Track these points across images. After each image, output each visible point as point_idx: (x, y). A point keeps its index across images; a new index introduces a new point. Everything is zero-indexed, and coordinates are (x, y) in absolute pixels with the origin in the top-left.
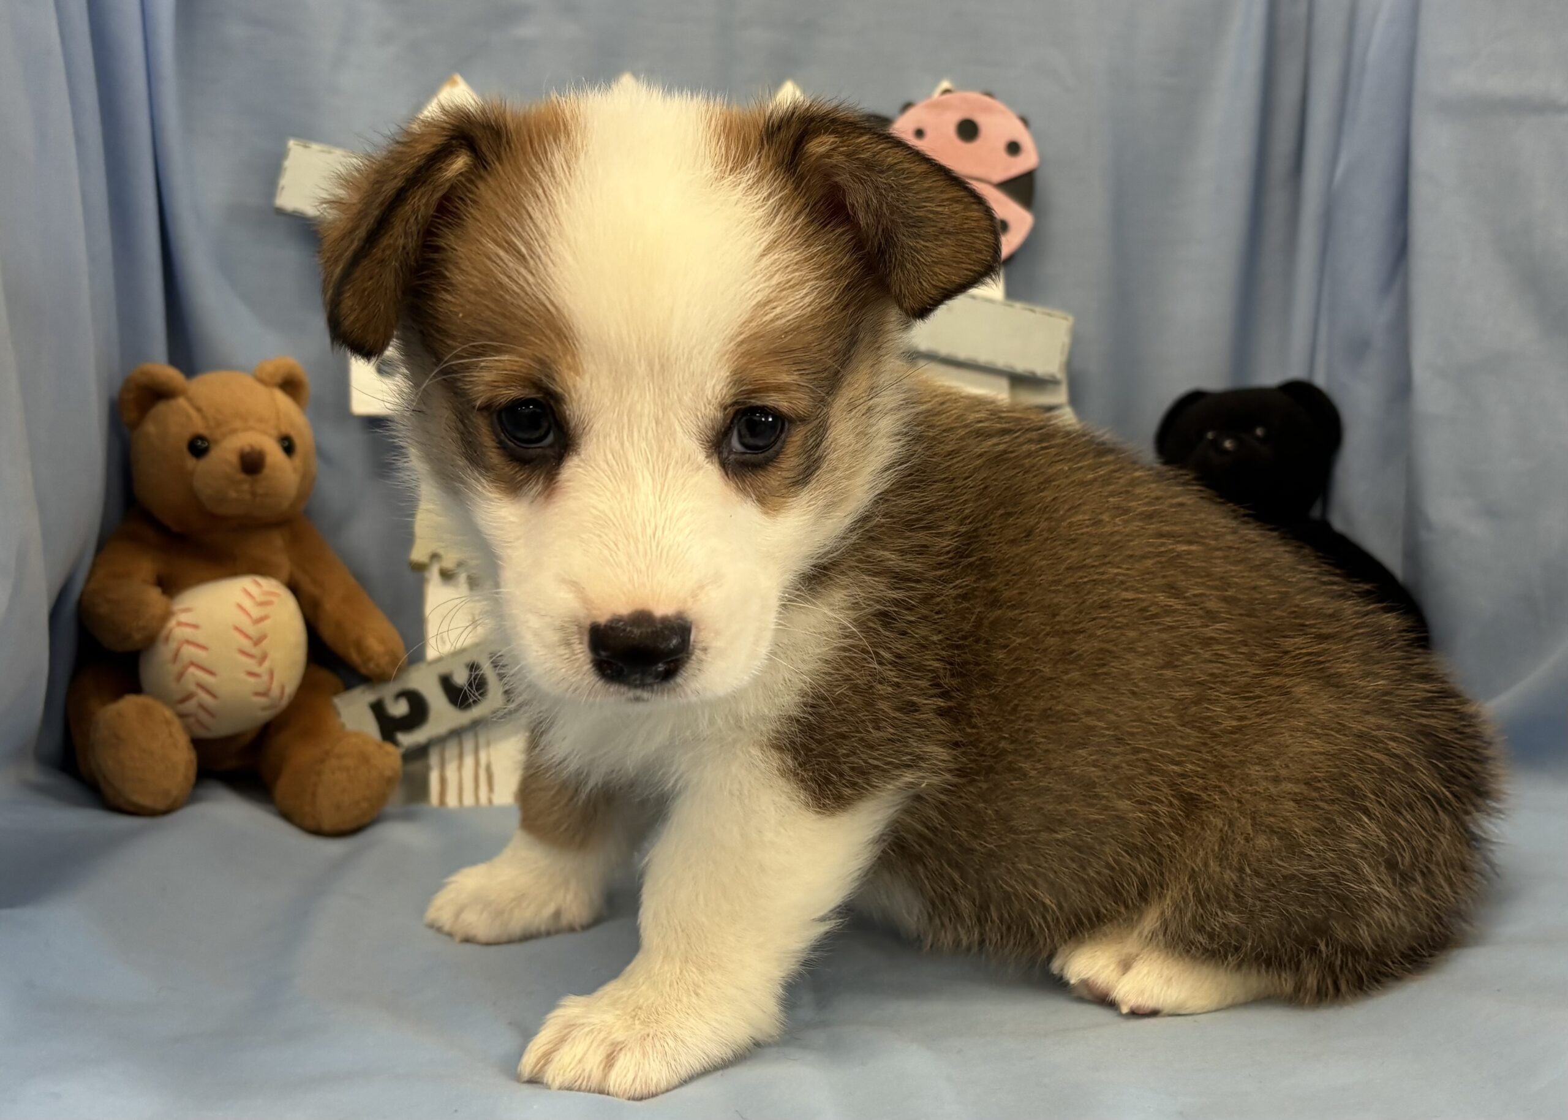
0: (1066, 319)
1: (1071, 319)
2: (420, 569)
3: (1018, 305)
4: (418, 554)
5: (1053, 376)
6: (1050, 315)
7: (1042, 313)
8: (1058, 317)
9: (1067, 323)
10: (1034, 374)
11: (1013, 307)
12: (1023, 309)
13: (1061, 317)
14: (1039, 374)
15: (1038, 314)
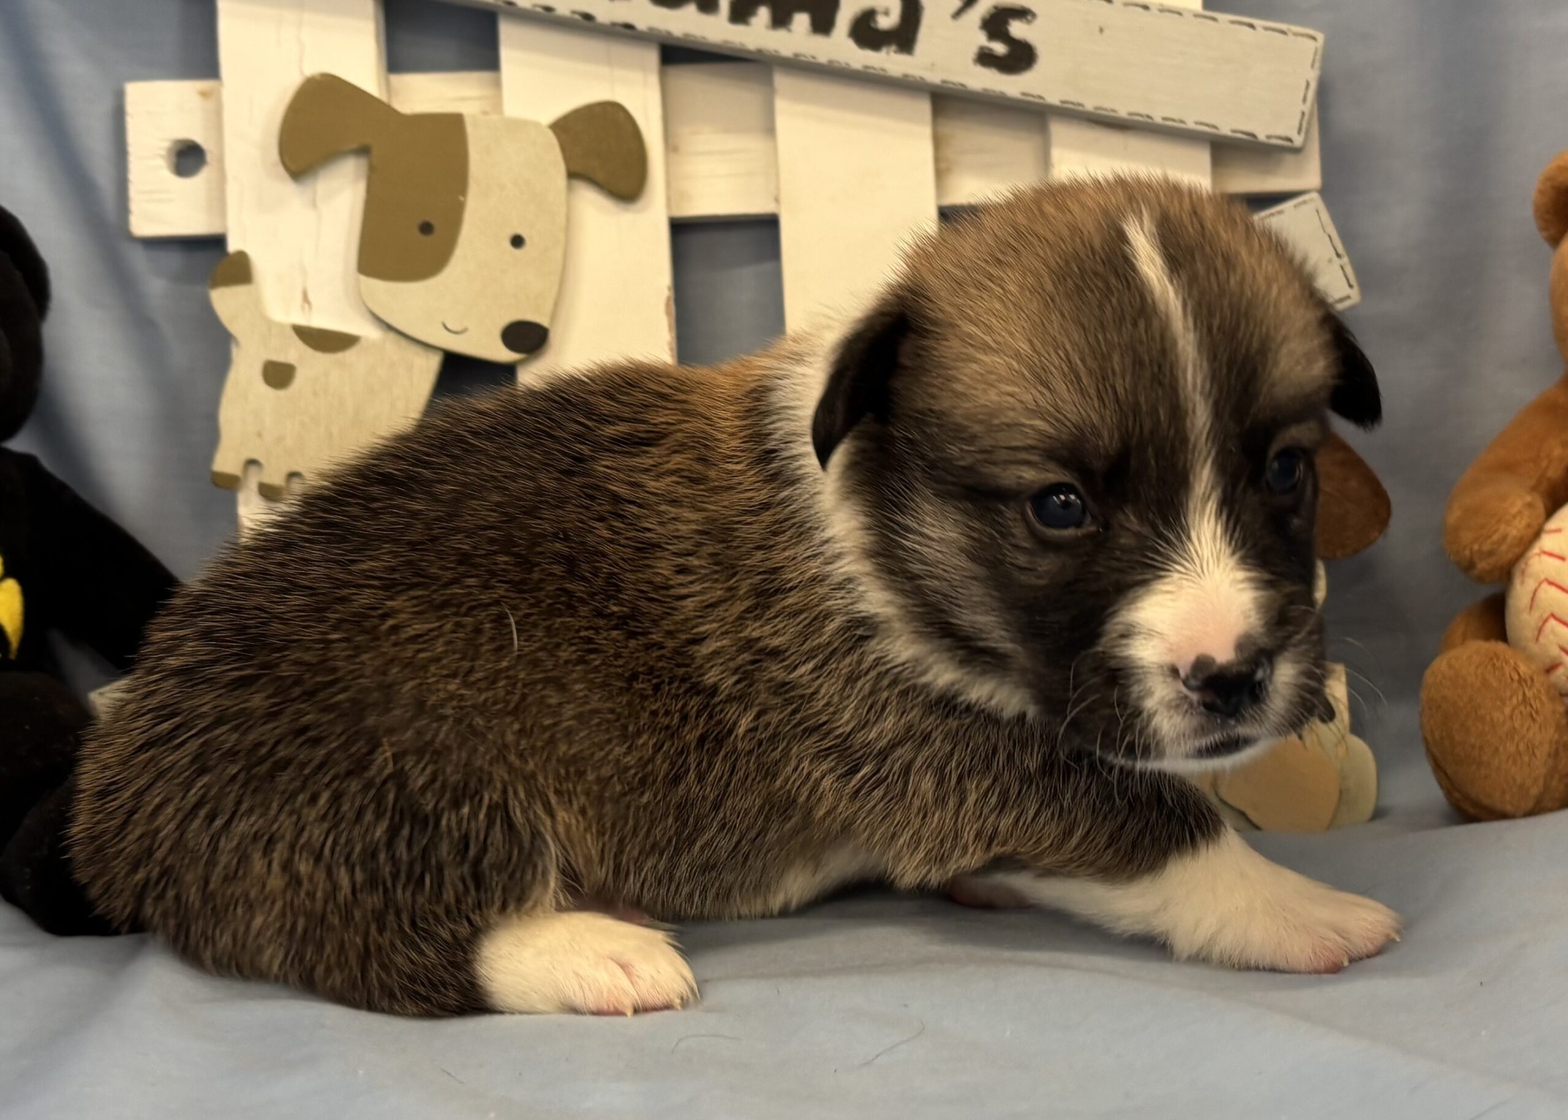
0: (1314, 38)
1: (1320, 37)
2: (228, 485)
3: (1224, 18)
4: (226, 462)
5: (1289, 140)
6: (1283, 32)
7: (1266, 29)
8: (1296, 34)
9: (1311, 44)
10: (1254, 136)
11: (1214, 19)
12: (1233, 22)
13: (1303, 35)
14: (1262, 137)
15: (1259, 29)
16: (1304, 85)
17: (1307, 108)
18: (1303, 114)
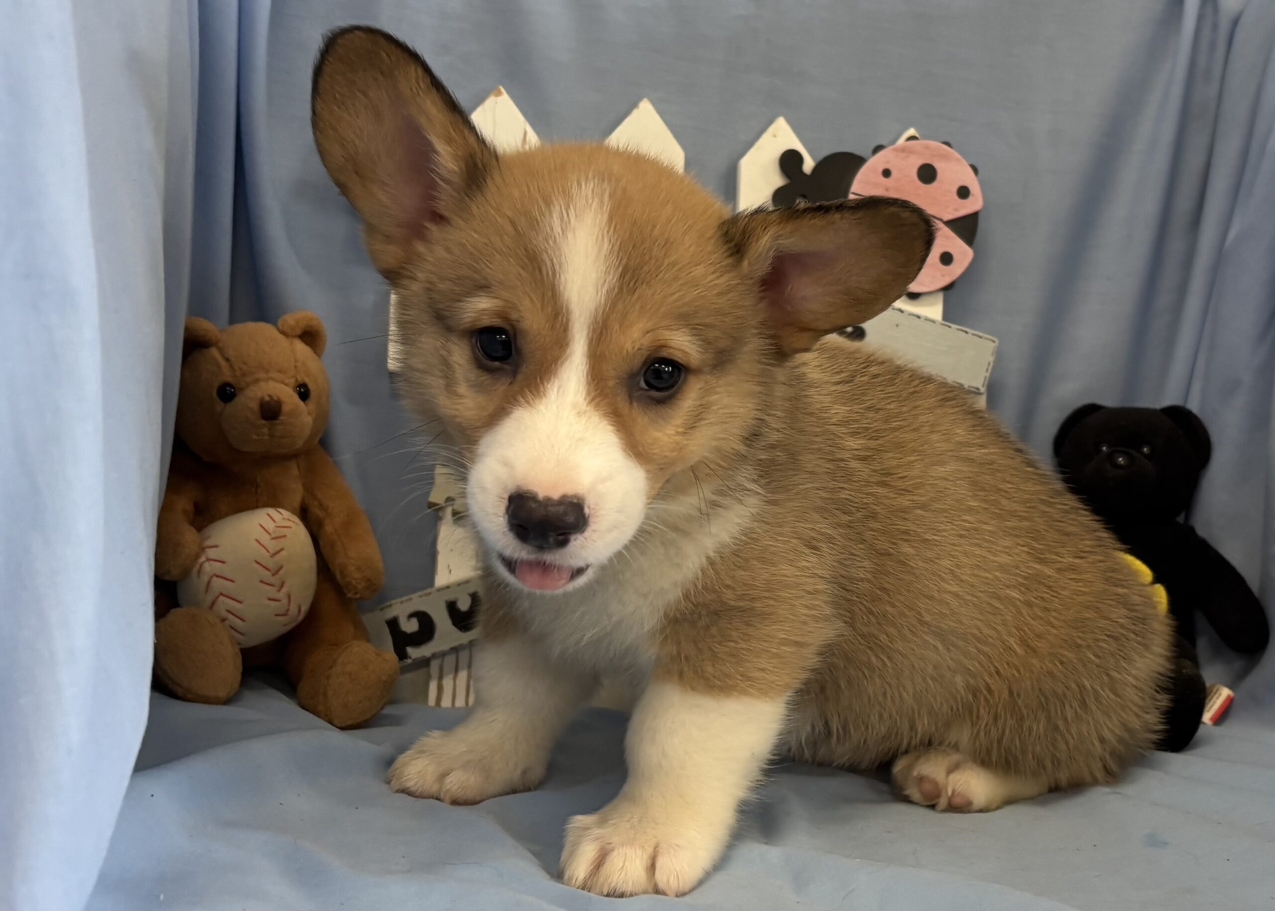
0: (994, 342)
1: (996, 341)
2: (437, 510)
3: (954, 326)
4: (436, 497)
5: (978, 389)
6: (980, 337)
7: (974, 335)
8: (986, 339)
9: (993, 344)
10: (962, 385)
11: (950, 327)
12: (958, 329)
13: (989, 339)
14: (966, 386)
15: (970, 335)
16: (987, 364)
17: (988, 375)
18: (986, 377)
